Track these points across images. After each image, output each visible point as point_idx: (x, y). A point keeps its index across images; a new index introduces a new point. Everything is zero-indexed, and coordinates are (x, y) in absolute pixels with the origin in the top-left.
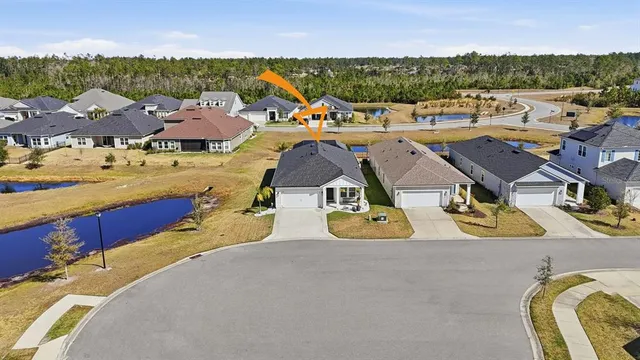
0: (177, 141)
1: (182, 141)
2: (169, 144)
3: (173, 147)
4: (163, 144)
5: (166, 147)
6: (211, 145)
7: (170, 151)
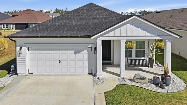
0: (13, 24)
1: (16, 24)
2: (9, 26)
3: (10, 27)
4: (5, 26)
5: (7, 27)
6: (31, 26)
7: (8, 30)
